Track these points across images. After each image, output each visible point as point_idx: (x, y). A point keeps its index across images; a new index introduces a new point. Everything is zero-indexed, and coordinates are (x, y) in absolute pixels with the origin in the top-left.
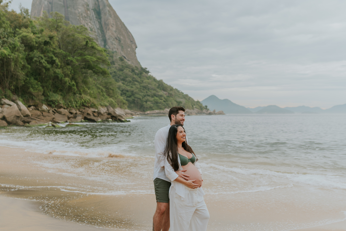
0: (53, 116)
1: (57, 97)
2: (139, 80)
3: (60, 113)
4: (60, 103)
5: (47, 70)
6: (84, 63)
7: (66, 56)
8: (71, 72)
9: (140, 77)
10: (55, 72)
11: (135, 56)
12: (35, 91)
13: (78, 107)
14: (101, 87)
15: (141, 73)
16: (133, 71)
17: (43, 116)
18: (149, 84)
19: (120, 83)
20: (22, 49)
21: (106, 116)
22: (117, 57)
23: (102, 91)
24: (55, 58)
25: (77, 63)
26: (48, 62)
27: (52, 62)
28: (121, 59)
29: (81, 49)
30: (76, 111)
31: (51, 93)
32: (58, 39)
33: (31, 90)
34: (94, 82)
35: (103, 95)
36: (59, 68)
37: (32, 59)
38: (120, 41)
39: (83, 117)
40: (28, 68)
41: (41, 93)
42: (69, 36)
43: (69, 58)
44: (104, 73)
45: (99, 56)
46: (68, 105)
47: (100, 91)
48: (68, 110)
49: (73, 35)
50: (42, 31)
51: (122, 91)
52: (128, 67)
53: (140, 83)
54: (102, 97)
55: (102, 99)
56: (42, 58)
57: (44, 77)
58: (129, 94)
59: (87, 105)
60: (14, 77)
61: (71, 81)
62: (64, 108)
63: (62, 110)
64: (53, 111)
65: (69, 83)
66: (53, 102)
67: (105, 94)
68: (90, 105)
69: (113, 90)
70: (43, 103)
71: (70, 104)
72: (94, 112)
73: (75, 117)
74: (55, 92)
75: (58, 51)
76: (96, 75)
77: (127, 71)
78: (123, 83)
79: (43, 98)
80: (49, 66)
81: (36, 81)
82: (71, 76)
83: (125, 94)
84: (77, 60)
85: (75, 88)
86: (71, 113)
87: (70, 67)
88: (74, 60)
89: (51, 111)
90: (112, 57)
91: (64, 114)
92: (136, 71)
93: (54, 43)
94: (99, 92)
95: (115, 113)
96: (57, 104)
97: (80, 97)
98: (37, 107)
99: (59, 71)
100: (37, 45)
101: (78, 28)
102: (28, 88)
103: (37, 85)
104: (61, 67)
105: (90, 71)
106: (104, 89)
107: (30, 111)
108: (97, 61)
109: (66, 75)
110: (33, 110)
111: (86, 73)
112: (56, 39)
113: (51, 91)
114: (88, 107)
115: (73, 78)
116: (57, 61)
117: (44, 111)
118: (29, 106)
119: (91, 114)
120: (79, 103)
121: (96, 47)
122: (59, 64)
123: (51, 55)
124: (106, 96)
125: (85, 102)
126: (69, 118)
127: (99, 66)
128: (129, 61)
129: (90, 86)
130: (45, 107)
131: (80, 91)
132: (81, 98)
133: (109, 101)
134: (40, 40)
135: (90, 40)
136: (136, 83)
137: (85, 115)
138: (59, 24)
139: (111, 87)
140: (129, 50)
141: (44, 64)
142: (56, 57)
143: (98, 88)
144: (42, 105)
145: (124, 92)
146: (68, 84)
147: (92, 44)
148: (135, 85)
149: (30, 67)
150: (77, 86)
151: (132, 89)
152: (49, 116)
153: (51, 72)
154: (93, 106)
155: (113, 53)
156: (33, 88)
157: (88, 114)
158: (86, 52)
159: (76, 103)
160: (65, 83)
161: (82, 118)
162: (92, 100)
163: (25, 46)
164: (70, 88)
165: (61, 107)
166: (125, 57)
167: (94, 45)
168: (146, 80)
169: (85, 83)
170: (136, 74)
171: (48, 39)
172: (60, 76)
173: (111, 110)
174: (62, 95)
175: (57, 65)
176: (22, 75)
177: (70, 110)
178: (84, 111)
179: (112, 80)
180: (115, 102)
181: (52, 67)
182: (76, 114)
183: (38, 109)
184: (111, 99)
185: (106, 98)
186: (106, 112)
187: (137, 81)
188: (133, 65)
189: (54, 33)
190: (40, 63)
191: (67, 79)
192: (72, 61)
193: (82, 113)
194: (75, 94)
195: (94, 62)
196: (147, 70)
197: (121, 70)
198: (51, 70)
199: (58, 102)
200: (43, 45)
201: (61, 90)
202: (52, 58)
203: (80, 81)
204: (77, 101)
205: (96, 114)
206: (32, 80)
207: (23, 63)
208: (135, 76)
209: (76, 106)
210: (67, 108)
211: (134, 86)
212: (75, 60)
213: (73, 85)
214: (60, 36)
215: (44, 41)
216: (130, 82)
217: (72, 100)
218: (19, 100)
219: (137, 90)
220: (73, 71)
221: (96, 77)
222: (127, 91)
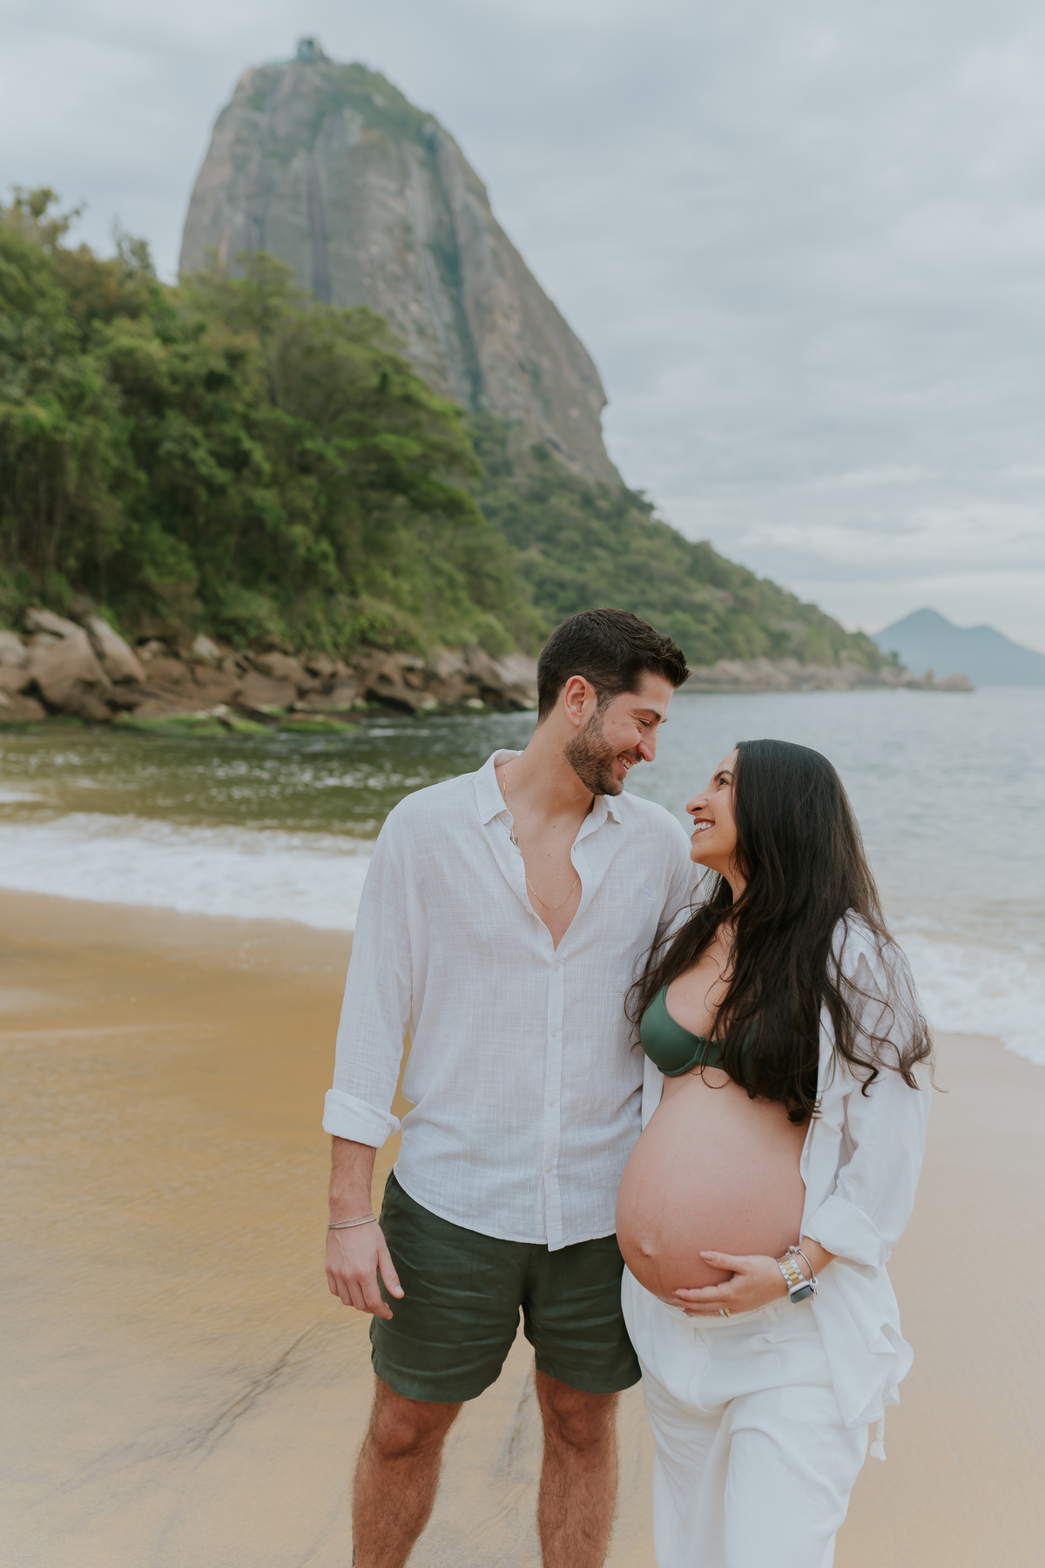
0: (237, 684)
1: (258, 607)
2: (612, 539)
3: (266, 671)
4: (267, 632)
5: (217, 491)
6: (373, 467)
7: (295, 436)
8: (316, 501)
9: (616, 529)
10: (249, 504)
11: (599, 441)
12: (169, 580)
13: (343, 650)
14: (447, 567)
15: (620, 513)
16: (587, 501)
17: (196, 681)
18: (653, 555)
19: (533, 554)
20: (113, 402)
21: (459, 687)
22: (520, 445)
23: (451, 583)
24: (247, 444)
25: (342, 467)
26: (223, 461)
27: (237, 461)
28: (541, 454)
29: (362, 407)
30: (333, 661)
31: (233, 588)
32: (261, 363)
33: (150, 574)
34: (419, 545)
35: (456, 602)
36: (267, 486)
37: (154, 445)
38: (535, 375)
39: (362, 690)
40: (136, 483)
41: (189, 588)
42: (309, 351)
43: (309, 444)
44: (454, 509)
45: (434, 437)
46: (303, 638)
47: (441, 582)
48: (303, 658)
49: (329, 349)
50: (200, 329)
51: (541, 584)
52: (566, 484)
53: (614, 552)
54: (452, 611)
55: (451, 619)
56: (195, 444)
57: (201, 520)
58: (568, 596)
59: (379, 639)
60: (81, 521)
61: (317, 541)
62: (285, 653)
63: (274, 659)
64: (238, 665)
65: (309, 550)
66: (239, 625)
67: (463, 595)
68: (390, 640)
69: (498, 581)
70: (195, 631)
71: (308, 634)
72: (411, 669)
73: (328, 689)
74: (249, 583)
75: (264, 413)
76: (425, 518)
77: (562, 503)
78: (546, 554)
79: (198, 607)
80: (222, 476)
81: (170, 540)
82: (315, 518)
83: (552, 597)
84: (343, 453)
85: (331, 567)
86: (313, 673)
87: (311, 481)
88: (330, 454)
89: (229, 665)
90: (502, 442)
91: (284, 679)
92: (603, 504)
93: (246, 381)
94: (439, 591)
95: (496, 676)
96: (253, 633)
97: (352, 608)
98: (171, 645)
99: (265, 497)
100: (176, 389)
101: (348, 318)
102: (138, 566)
103: (174, 551)
104: (275, 481)
105: (400, 500)
106: (460, 577)
107: (143, 663)
108: (425, 456)
109: (295, 515)
110: (155, 655)
111: (384, 508)
112: (254, 364)
113: (230, 577)
114: (386, 649)
115: (325, 529)
116: (258, 454)
117: (199, 661)
118: (141, 642)
119: (397, 677)
120: (348, 630)
121: (424, 397)
122: (266, 467)
123: (231, 429)
124: (467, 603)
125: (372, 626)
126: (302, 693)
127: (434, 476)
128: (571, 458)
129: (402, 560)
130: (205, 646)
131: (351, 582)
132: (357, 611)
133: (477, 626)
134: (190, 367)
135: (400, 368)
136: (600, 552)
137: (371, 682)
138: (275, 302)
139: (489, 567)
140: (575, 413)
141: (204, 470)
142: (252, 437)
143: (437, 571)
144: (193, 638)
145: (549, 588)
146: (302, 551)
147: (404, 385)
148: (594, 559)
149: (142, 476)
150: (340, 561)
151: (582, 578)
152: (218, 684)
153: (234, 499)
154: (405, 644)
155: (507, 426)
156: (156, 565)
157: (384, 679)
158: (382, 421)
159: (333, 630)
160: (292, 546)
161: (358, 695)
162: (403, 619)
163: (128, 392)
164: (310, 570)
165: (270, 648)
166: (556, 446)
167: (414, 388)
168: (641, 543)
169: (375, 546)
170: (598, 515)
171: (220, 365)
172: (269, 519)
173: (481, 661)
174: (275, 597)
175: (258, 473)
176: (110, 510)
177: (309, 659)
178: (365, 663)
179: (498, 541)
180: (508, 629)
181: (238, 477)
182: (334, 675)
183: (176, 656)
184: (489, 619)
185: (467, 612)
186: (459, 672)
187: (602, 544)
188: (590, 479)
189: (248, 341)
190: (189, 463)
191: (298, 531)
192: (320, 457)
193: (360, 672)
194: (330, 592)
195: (412, 460)
196: (647, 498)
197: (539, 498)
198: (232, 491)
199: (260, 626)
200: (200, 391)
201: (274, 578)
202: (236, 441)
203: (353, 538)
204: (339, 620)
205: (415, 680)
206: (156, 535)
207: (115, 462)
208: (596, 525)
209: (336, 645)
210: (297, 653)
211: (589, 567)
212: (333, 451)
213: (324, 556)
214: (273, 352)
215: (203, 371)
216: (574, 547)
217: (320, 617)
218: (100, 615)
219: (602, 584)
220: (323, 500)
221: (424, 522)
222: (562, 586)
